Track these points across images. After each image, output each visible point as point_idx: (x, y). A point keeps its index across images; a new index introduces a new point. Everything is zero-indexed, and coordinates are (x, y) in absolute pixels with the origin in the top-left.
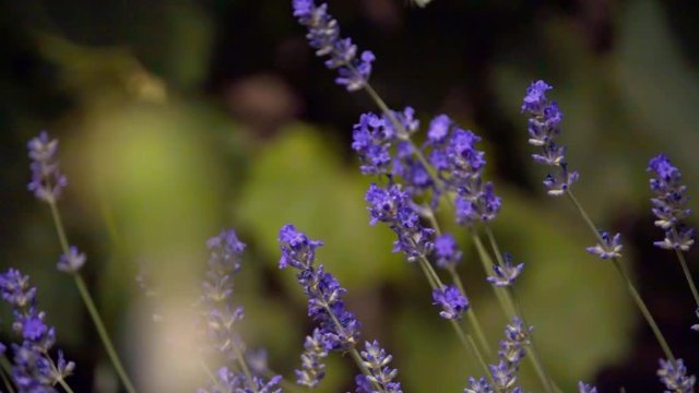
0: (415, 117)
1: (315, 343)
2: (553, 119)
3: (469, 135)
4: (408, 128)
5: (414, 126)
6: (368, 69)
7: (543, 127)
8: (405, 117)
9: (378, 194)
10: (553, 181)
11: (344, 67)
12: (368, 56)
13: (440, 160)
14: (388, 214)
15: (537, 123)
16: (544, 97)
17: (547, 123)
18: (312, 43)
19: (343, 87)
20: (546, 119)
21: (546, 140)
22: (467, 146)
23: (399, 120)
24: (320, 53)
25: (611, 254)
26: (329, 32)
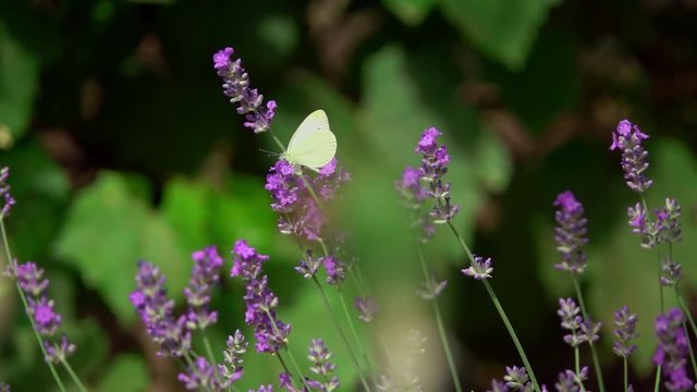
1: (236, 342)
2: (443, 161)
6: (271, 115)
7: (433, 167)
10: (438, 212)
11: (252, 113)
12: (272, 105)
15: (429, 163)
16: (435, 142)
17: (437, 164)
18: (227, 92)
19: (251, 130)
20: (436, 160)
21: (435, 177)
24: (233, 100)
25: (483, 275)
26: (242, 83)
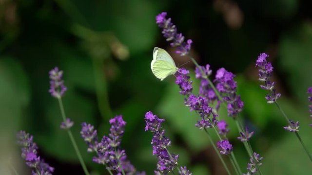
0: (210, 69)
2: (269, 70)
3: (230, 74)
4: (207, 73)
5: (210, 72)
6: (189, 47)
7: (265, 73)
8: (206, 68)
9: (194, 98)
10: (269, 97)
11: (179, 46)
12: (190, 42)
13: (221, 88)
14: (198, 107)
15: (262, 71)
16: (265, 60)
17: (266, 72)
18: (165, 35)
20: (266, 70)
21: (266, 79)
22: (229, 79)
23: (203, 70)
24: (168, 40)
25: (294, 130)
26: (172, 30)
